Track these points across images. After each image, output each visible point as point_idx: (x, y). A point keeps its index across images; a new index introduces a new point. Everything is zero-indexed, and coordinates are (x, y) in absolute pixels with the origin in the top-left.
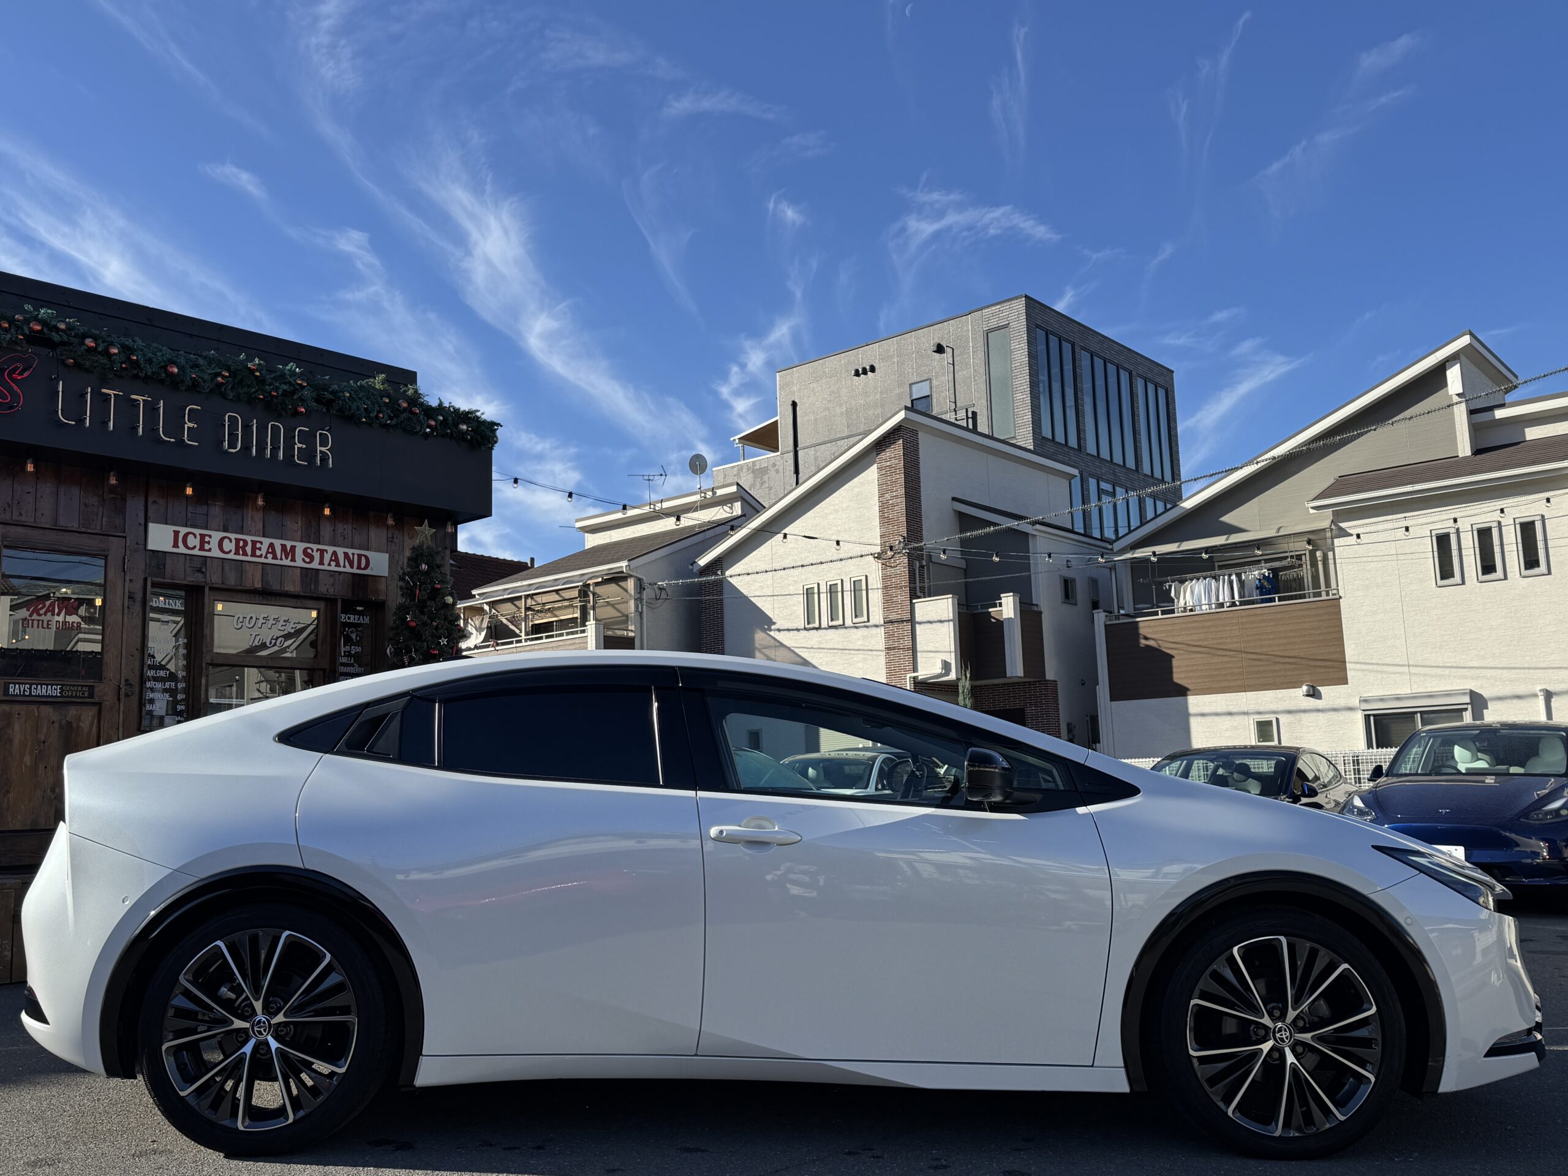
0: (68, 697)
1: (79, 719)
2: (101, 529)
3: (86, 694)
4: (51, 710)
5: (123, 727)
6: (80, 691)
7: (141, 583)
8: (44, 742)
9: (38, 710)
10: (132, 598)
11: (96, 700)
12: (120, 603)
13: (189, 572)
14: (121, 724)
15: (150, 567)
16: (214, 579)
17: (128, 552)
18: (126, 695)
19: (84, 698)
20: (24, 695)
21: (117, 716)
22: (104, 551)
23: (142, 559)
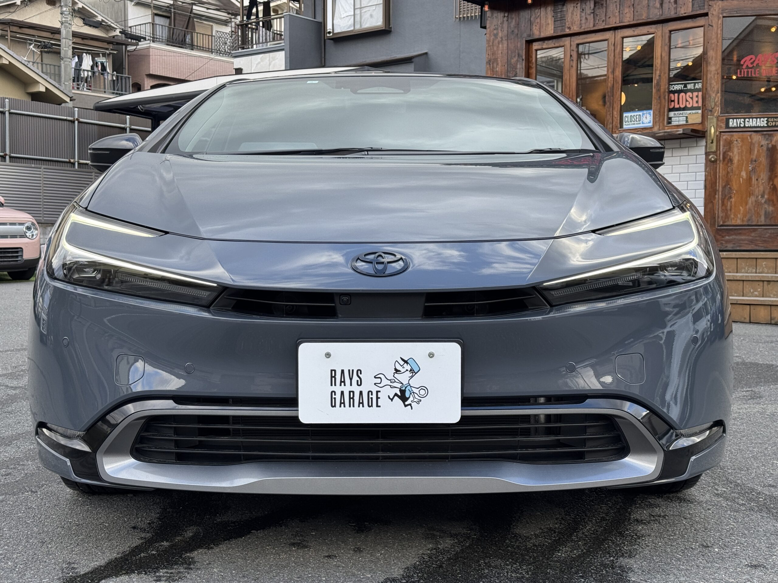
0: (772, 126)
4: (760, 137)
8: (755, 161)
9: (750, 137)
20: (740, 127)
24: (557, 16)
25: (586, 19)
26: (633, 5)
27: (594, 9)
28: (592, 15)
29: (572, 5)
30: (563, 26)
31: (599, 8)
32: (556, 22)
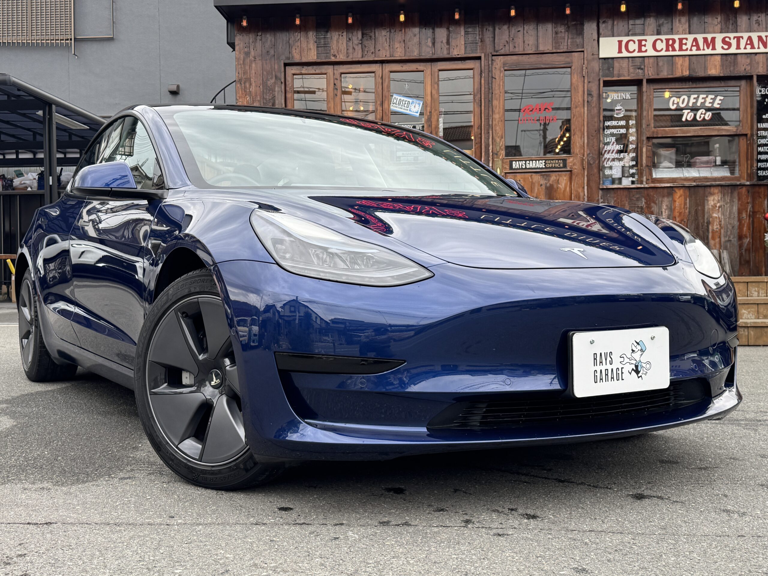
0: (549, 168)
1: (558, 182)
2: (567, 48)
3: (561, 165)
4: (539, 177)
5: (587, 186)
6: (557, 163)
7: (597, 83)
9: (531, 178)
10: (591, 95)
11: (568, 169)
12: (581, 99)
13: (631, 70)
14: (585, 184)
15: (603, 70)
16: (650, 73)
17: (585, 62)
18: (589, 164)
19: (560, 168)
20: (522, 168)
21: (582, 179)
22: (569, 63)
23: (596, 65)
24: (320, 42)
25: (354, 48)
26: (404, 41)
27: (361, 40)
28: (360, 46)
29: (337, 33)
30: (328, 53)
31: (367, 40)
32: (319, 48)
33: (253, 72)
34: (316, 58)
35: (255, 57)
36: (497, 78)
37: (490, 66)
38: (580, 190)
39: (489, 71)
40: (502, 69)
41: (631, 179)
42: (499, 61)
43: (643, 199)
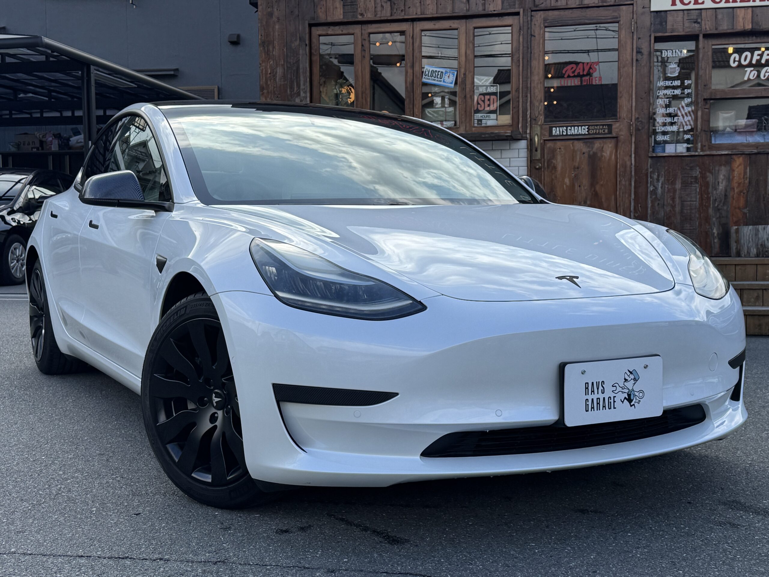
0: (593, 134)
1: (602, 149)
2: (615, 1)
3: (606, 131)
4: (582, 145)
5: (635, 153)
6: (602, 129)
7: (649, 39)
8: (578, 168)
9: (573, 145)
10: (640, 52)
11: (614, 135)
12: (629, 58)
13: (687, 24)
14: (633, 152)
15: (654, 25)
16: (707, 27)
17: (635, 16)
18: (637, 130)
19: (605, 134)
20: (563, 135)
21: (630, 146)
22: (617, 18)
23: (647, 20)
25: (382, 6)
28: (389, 3)
30: (354, 12)
32: (346, 7)
33: (277, 34)
34: (342, 17)
35: (278, 19)
36: (537, 36)
37: (530, 22)
38: (627, 158)
39: (528, 28)
40: (542, 26)
41: (685, 145)
42: (539, 16)
43: (698, 168)
